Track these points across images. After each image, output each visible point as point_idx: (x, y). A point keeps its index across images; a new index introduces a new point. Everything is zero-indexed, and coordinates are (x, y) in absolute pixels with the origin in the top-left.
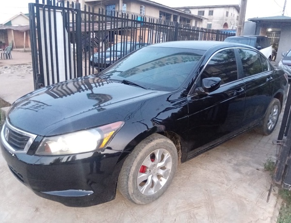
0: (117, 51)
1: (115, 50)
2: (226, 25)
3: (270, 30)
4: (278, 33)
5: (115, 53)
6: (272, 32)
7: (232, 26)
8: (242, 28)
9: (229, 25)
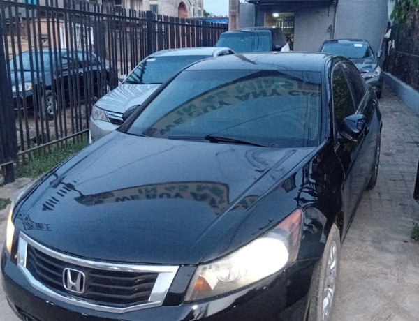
0: (22, 71)
1: (18, 67)
2: (182, 6)
3: (276, 15)
4: (291, 20)
5: (19, 74)
6: (279, 18)
7: (192, 7)
8: (237, 14)
9: (187, 6)
